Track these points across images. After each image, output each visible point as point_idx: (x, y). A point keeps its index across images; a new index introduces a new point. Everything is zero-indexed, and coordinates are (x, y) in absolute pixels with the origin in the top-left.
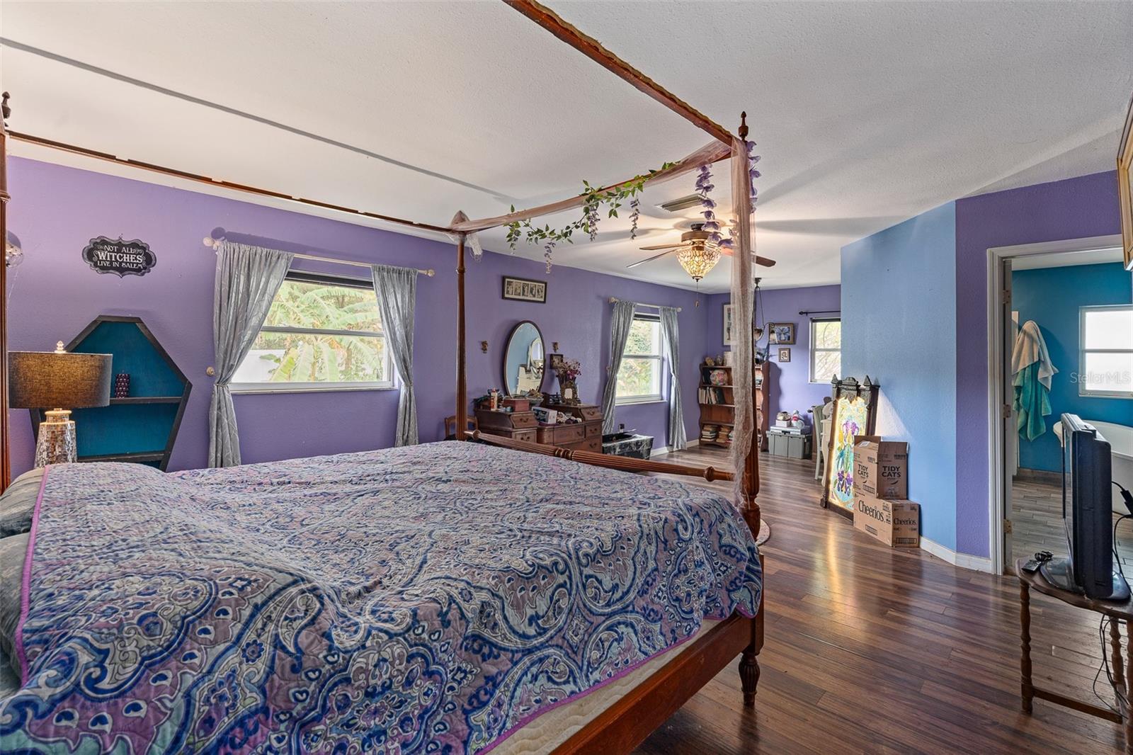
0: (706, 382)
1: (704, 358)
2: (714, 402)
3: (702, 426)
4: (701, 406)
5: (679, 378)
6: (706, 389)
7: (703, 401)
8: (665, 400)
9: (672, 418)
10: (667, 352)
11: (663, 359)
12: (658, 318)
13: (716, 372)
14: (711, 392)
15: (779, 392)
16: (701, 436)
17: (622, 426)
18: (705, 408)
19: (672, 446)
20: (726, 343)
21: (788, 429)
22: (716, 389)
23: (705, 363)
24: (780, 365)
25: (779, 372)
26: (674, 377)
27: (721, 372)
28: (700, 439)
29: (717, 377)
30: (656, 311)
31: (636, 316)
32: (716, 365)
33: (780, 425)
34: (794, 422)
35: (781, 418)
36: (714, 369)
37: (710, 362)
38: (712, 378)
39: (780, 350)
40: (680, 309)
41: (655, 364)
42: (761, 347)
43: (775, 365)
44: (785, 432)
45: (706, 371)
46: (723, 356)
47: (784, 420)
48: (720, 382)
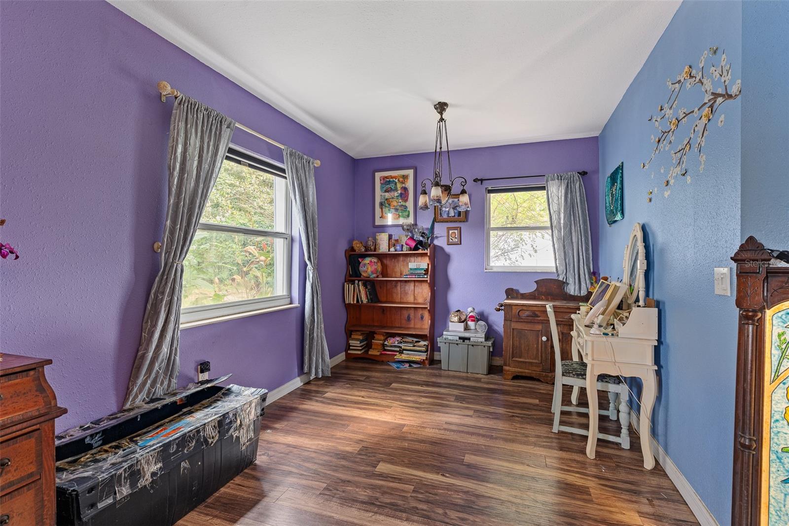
0: (353, 274)
1: (350, 242)
2: (365, 301)
3: (349, 334)
4: (348, 307)
5: (318, 269)
6: (353, 283)
7: (350, 300)
8: (296, 304)
9: (307, 332)
10: (298, 228)
11: (292, 240)
12: (283, 171)
13: (367, 260)
14: (361, 288)
15: (447, 285)
16: (348, 347)
17: (204, 367)
18: (353, 310)
19: (309, 373)
20: (378, 222)
21: (467, 335)
22: (368, 283)
23: (352, 249)
24: (448, 249)
25: (447, 257)
26: (309, 267)
27: (375, 260)
28: (346, 351)
29: (369, 267)
30: (279, 156)
31: (231, 151)
32: (366, 250)
33: (454, 329)
34: (471, 324)
35: (456, 319)
36: (364, 256)
37: (359, 247)
38: (362, 269)
39: (449, 229)
40: (318, 163)
41: (280, 245)
42: (425, 227)
43: (442, 249)
44: (463, 339)
45: (353, 259)
46: (375, 239)
47: (460, 321)
48: (373, 273)
